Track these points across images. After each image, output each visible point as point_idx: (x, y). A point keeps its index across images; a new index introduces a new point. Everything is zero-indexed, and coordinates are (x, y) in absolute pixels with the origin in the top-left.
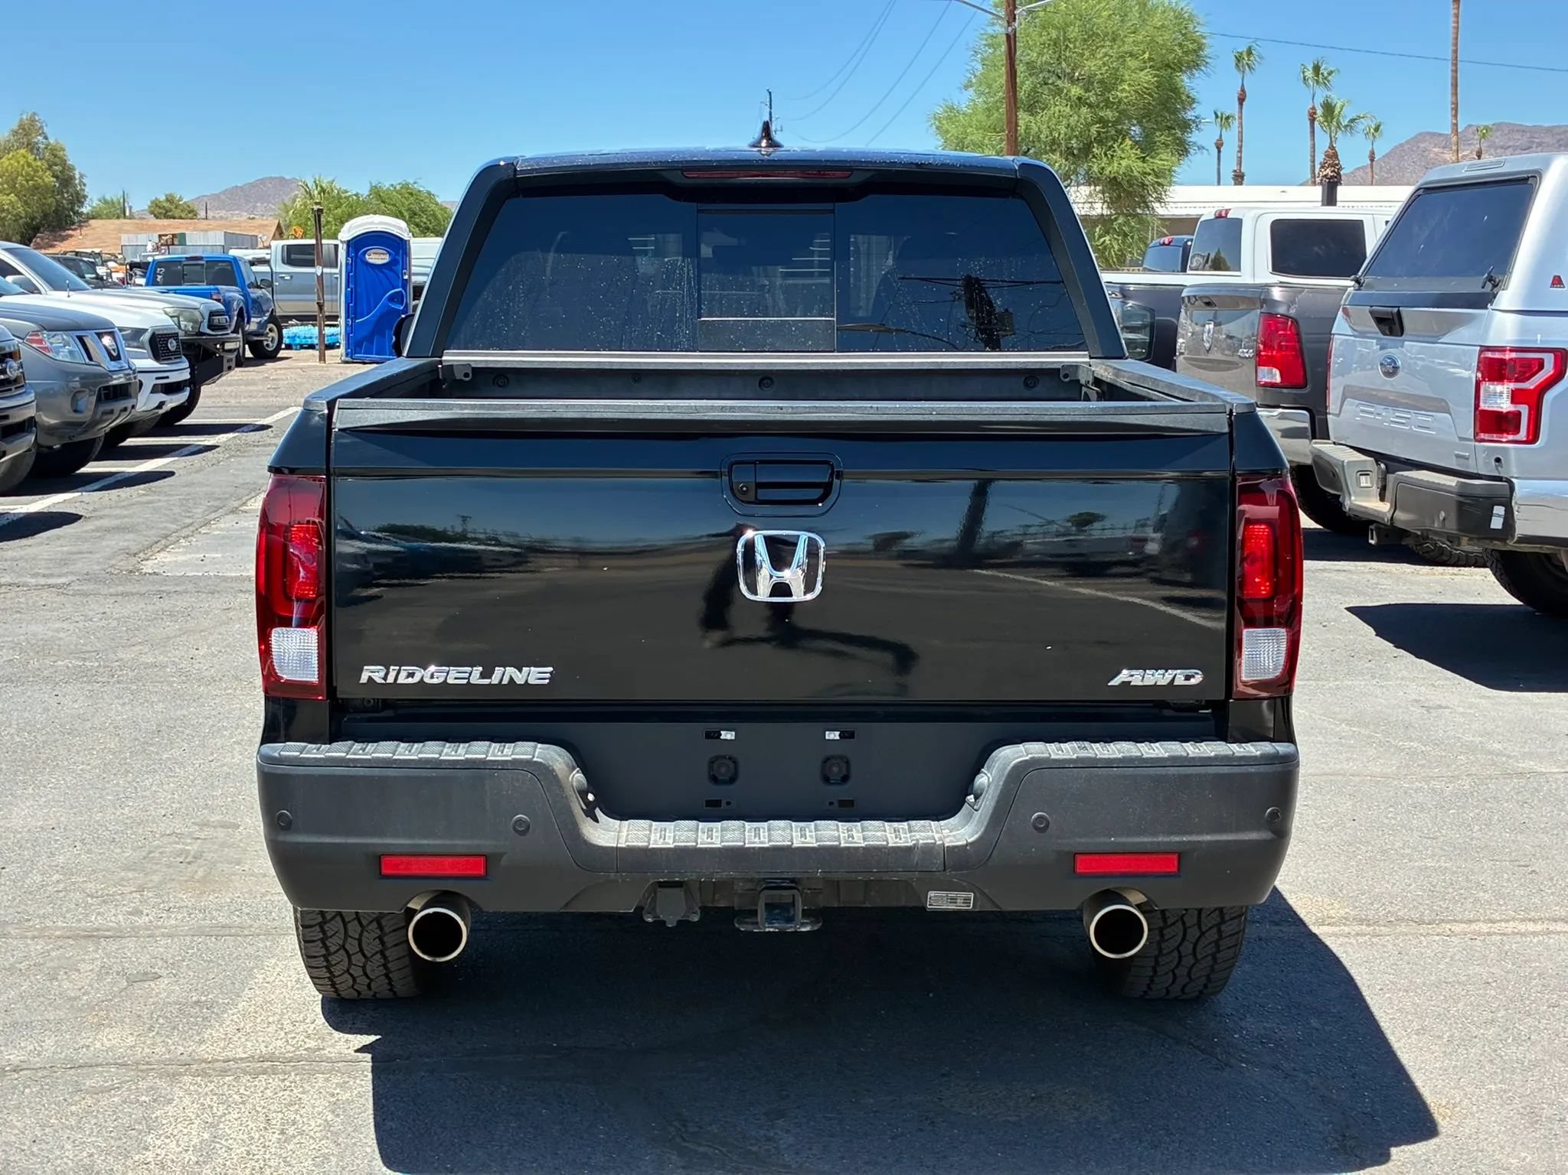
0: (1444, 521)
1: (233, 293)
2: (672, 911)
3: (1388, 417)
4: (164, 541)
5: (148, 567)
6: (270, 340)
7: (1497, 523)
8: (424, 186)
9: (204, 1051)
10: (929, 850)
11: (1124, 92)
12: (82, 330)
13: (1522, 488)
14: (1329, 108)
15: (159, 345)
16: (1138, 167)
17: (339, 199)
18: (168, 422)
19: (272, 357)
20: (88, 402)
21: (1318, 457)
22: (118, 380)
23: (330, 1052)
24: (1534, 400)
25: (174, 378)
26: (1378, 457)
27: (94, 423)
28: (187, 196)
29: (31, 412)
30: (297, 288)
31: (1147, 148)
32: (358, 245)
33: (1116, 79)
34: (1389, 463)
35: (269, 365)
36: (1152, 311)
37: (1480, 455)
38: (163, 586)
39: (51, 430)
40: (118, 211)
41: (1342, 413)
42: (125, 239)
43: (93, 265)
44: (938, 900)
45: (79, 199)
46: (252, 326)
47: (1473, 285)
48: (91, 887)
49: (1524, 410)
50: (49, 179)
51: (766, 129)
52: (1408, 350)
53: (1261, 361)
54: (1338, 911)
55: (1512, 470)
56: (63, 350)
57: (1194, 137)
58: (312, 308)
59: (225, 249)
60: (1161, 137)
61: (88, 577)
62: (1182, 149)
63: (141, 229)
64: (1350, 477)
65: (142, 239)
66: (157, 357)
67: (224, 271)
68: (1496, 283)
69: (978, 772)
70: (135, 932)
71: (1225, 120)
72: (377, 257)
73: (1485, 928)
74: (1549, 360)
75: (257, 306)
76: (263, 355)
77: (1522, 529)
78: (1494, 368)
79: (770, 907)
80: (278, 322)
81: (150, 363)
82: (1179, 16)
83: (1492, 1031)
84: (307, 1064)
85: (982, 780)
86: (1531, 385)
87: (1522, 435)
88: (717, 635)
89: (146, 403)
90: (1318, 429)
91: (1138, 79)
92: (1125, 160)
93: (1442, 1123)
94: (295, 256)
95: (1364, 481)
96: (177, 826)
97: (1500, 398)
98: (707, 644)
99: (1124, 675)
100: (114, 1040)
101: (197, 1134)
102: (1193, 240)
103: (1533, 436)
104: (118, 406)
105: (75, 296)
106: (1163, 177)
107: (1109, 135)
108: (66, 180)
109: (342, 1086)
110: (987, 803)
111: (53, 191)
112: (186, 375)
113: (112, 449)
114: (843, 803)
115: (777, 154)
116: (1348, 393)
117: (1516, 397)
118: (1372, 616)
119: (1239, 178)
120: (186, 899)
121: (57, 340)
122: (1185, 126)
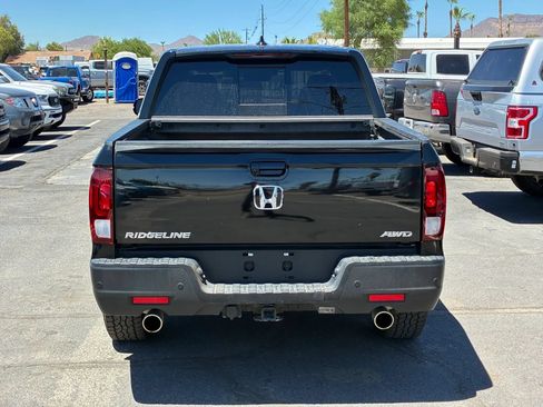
0: (495, 166)
1: (76, 79)
2: (232, 314)
3: (476, 129)
4: (55, 172)
5: (49, 181)
6: (89, 95)
7: (514, 166)
8: (142, 39)
9: (73, 359)
10: (319, 294)
11: (385, 5)
12: (25, 96)
13: (522, 154)
14: (456, 10)
15: (51, 100)
16: (390, 32)
17: (112, 44)
18: (55, 127)
19: (90, 101)
20: (28, 122)
21: (452, 141)
22: (37, 114)
23: (116, 360)
24: (527, 124)
25: (57, 112)
26: (473, 142)
27: (30, 129)
28: (59, 43)
29: (8, 127)
30: (98, 77)
31: (393, 25)
32: (120, 62)
33: (383, 1)
34: (477, 145)
35: (90, 104)
36: (395, 88)
37: (508, 143)
38: (55, 189)
39: (14, 131)
40: (35, 48)
41: (460, 126)
42: (38, 58)
43: (27, 69)
44: (322, 310)
45: (22, 44)
46: (83, 91)
47: (505, 84)
48: (33, 300)
49: (523, 127)
50: (12, 38)
51: (262, 38)
52: (483, 106)
53: (433, 107)
54: (459, 305)
55: (519, 148)
56: (18, 104)
57: (410, 21)
58: (103, 84)
59: (73, 62)
60: (398, 21)
61: (29, 186)
62: (406, 25)
63: (44, 55)
64: (463, 149)
65: (44, 58)
66: (51, 105)
67: (74, 71)
68: (514, 83)
69: (335, 266)
70: (48, 316)
71: (420, 14)
72: (126, 66)
73: (508, 311)
74: (531, 110)
75: (85, 83)
76: (87, 101)
77: (522, 168)
78: (513, 113)
79: (265, 312)
80: (92, 89)
81: (48, 107)
83: (511, 349)
84: (109, 364)
85: (337, 269)
86: (525, 119)
87: (522, 136)
88: (247, 214)
89: (47, 121)
90: (452, 132)
92: (386, 29)
93: (494, 382)
94: (98, 66)
95: (468, 151)
96: (62, 277)
97: (514, 124)
98: (243, 217)
99: (385, 233)
100: (42, 356)
101: (71, 390)
102: (410, 61)
103: (526, 136)
104: (37, 123)
105: (22, 83)
106: (399, 35)
107: (380, 21)
108: (17, 37)
109: (120, 372)
110: (339, 278)
111: (13, 41)
112: (61, 111)
113: (36, 137)
114: (290, 277)
115: (266, 48)
116: (463, 120)
117: (520, 123)
118: (471, 196)
119: (425, 35)
120: (66, 304)
121: (17, 100)
122: (407, 17)
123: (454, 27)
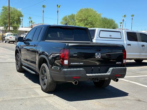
10: (107, 75)
11: (15, 18)
14: (31, 21)
16: (16, 25)
33: (14, 17)
44: (106, 79)
68: (93, 38)
69: (109, 69)
82: (20, 12)
91: (16, 17)
99: (117, 63)
106: (19, 27)
107: (13, 23)
114: (100, 72)
119: (22, 27)
122: (20, 22)
123: (30, 26)
